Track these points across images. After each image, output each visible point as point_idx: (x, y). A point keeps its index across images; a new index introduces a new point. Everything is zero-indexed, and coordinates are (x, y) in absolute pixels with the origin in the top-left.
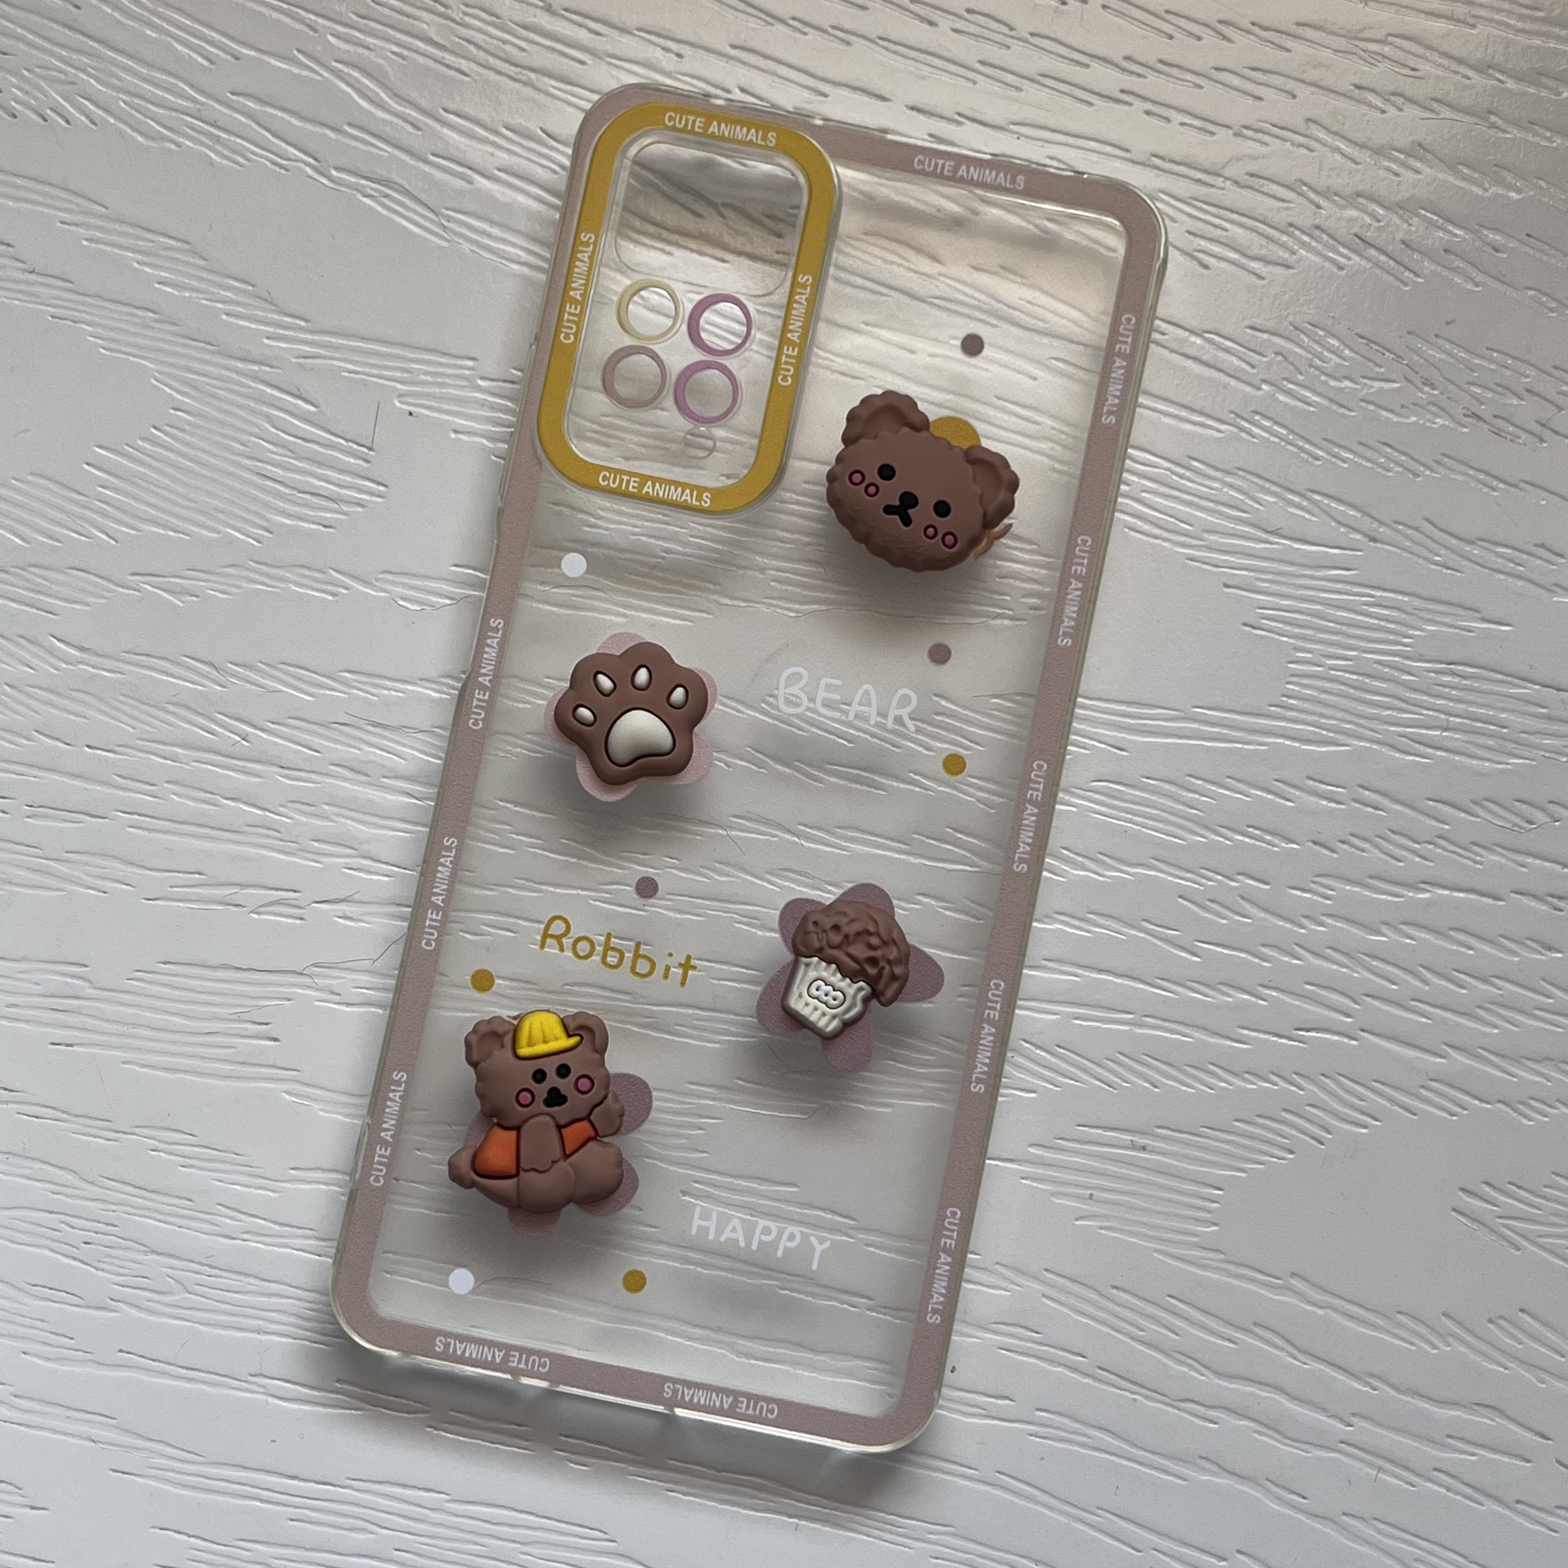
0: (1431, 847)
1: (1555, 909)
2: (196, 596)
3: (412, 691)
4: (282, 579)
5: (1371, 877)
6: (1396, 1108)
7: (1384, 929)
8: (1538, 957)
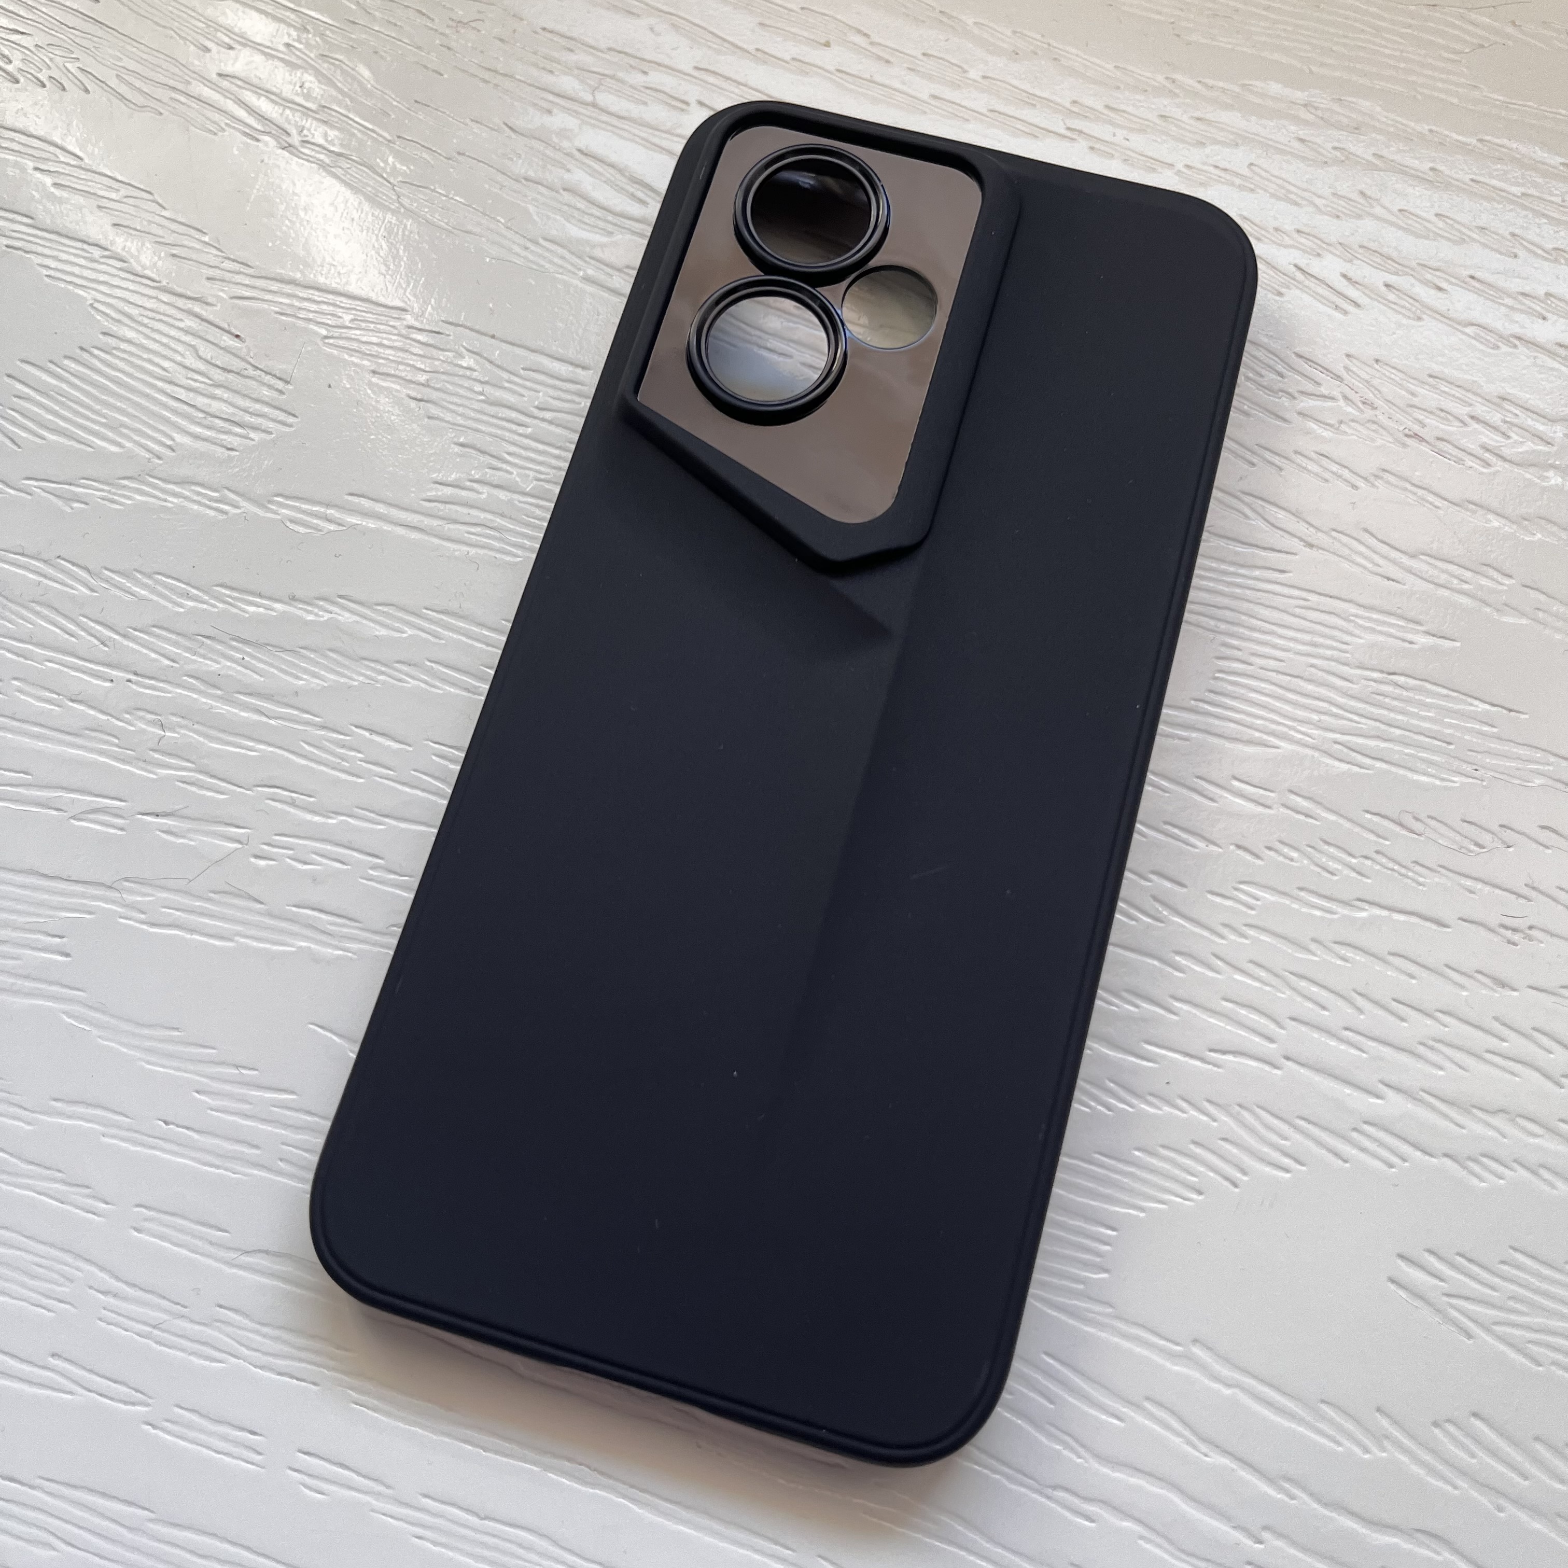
0: (1368, 863)
1: (1509, 942)
2: (86, 504)
3: (284, 612)
4: (175, 495)
5: (1301, 889)
6: (1324, 1152)
7: (1313, 946)
8: (1490, 993)
